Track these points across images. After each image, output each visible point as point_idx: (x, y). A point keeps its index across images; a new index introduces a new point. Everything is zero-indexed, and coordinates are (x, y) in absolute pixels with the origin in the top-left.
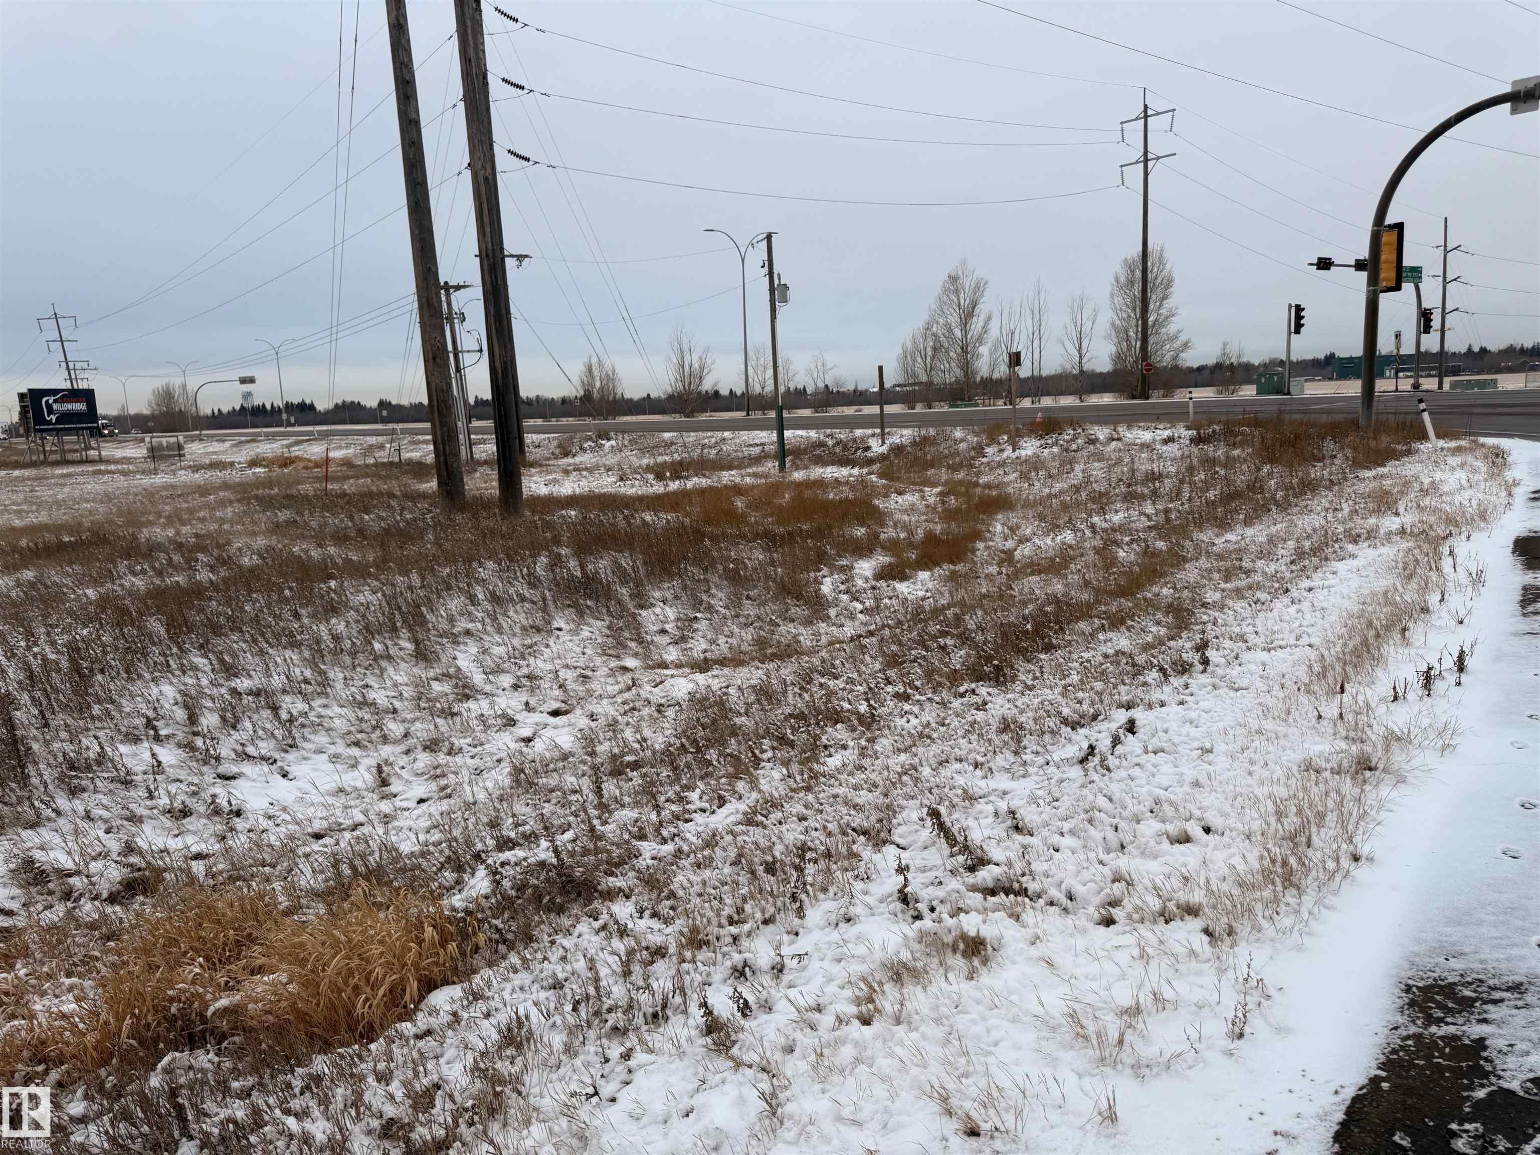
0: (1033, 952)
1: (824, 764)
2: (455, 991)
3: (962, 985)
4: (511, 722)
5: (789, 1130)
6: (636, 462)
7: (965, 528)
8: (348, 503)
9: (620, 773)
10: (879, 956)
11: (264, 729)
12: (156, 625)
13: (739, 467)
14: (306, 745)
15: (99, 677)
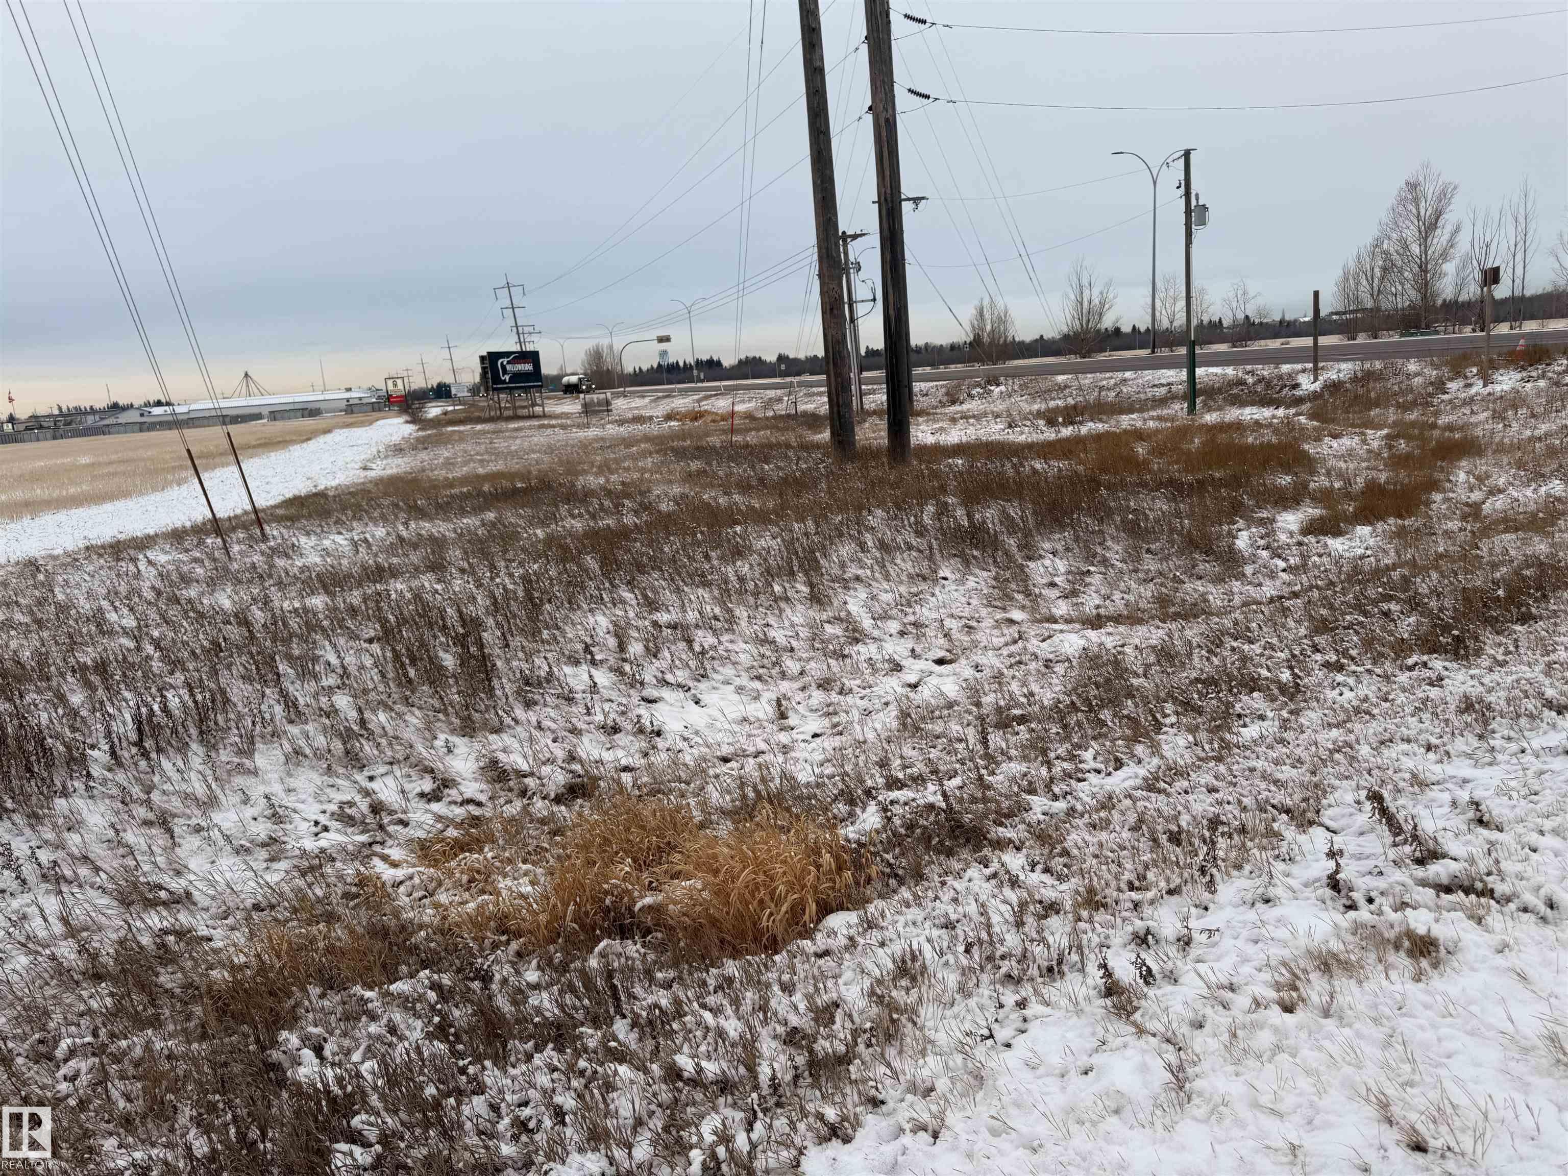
0: (1499, 960)
1: (1238, 734)
2: (852, 917)
3: (1407, 986)
4: (897, 667)
5: (1198, 1107)
6: (1026, 407)
7: (1419, 476)
8: (751, 454)
9: (1007, 726)
10: (1303, 942)
11: (680, 659)
12: (591, 562)
13: (1141, 410)
14: (715, 676)
15: (548, 606)
